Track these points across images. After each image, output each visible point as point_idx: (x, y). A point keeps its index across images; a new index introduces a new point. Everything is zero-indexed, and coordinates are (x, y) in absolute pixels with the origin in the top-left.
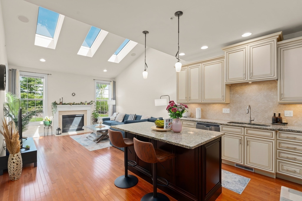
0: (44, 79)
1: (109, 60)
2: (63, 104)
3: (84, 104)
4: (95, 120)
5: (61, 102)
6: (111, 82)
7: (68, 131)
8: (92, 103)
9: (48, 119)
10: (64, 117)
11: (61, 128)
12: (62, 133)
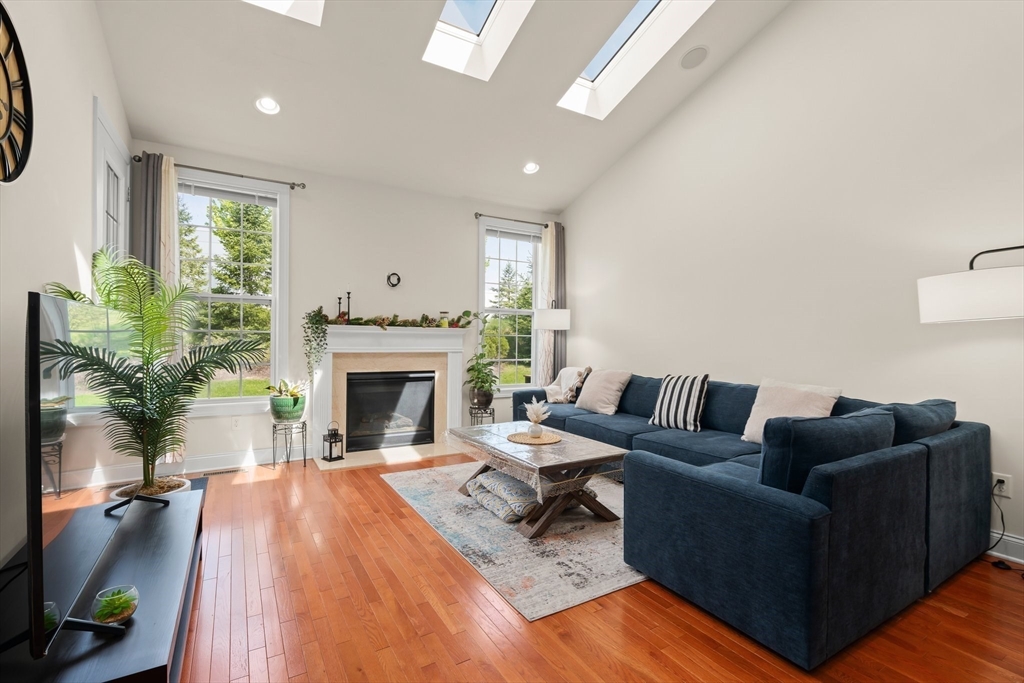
0: (278, 209)
1: (563, 103)
2: (349, 322)
3: (438, 326)
4: (481, 399)
5: (344, 314)
6: (546, 226)
7: (381, 442)
8: (469, 323)
9: (290, 388)
10: (355, 382)
11: (343, 431)
12: (347, 451)
